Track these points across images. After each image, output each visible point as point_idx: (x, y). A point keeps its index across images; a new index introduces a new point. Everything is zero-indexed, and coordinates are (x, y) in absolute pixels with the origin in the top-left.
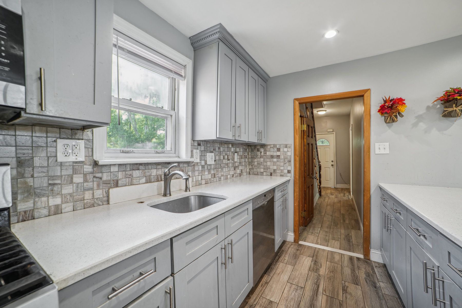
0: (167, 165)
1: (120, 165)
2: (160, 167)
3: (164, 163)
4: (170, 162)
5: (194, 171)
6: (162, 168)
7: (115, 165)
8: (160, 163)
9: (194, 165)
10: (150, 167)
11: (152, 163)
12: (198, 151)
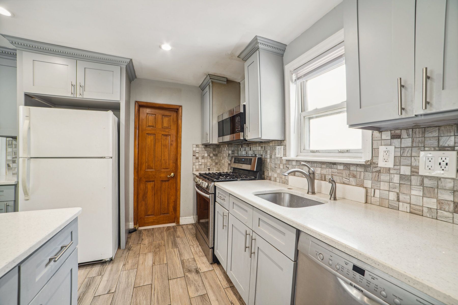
0: (332, 166)
1: (297, 161)
2: (324, 166)
3: (328, 163)
4: (336, 163)
5: (378, 180)
6: (327, 167)
7: (294, 160)
8: (324, 163)
9: (379, 172)
10: (316, 166)
11: (317, 162)
12: (392, 148)
